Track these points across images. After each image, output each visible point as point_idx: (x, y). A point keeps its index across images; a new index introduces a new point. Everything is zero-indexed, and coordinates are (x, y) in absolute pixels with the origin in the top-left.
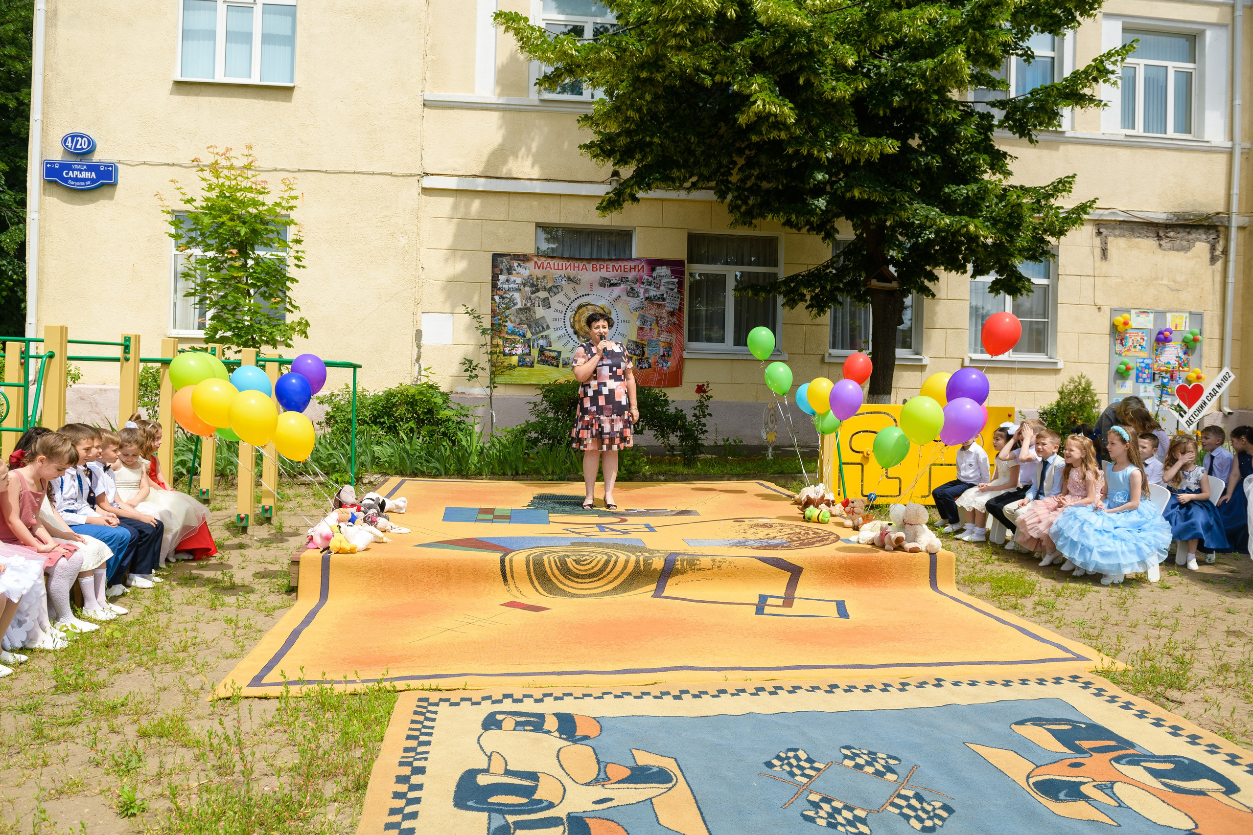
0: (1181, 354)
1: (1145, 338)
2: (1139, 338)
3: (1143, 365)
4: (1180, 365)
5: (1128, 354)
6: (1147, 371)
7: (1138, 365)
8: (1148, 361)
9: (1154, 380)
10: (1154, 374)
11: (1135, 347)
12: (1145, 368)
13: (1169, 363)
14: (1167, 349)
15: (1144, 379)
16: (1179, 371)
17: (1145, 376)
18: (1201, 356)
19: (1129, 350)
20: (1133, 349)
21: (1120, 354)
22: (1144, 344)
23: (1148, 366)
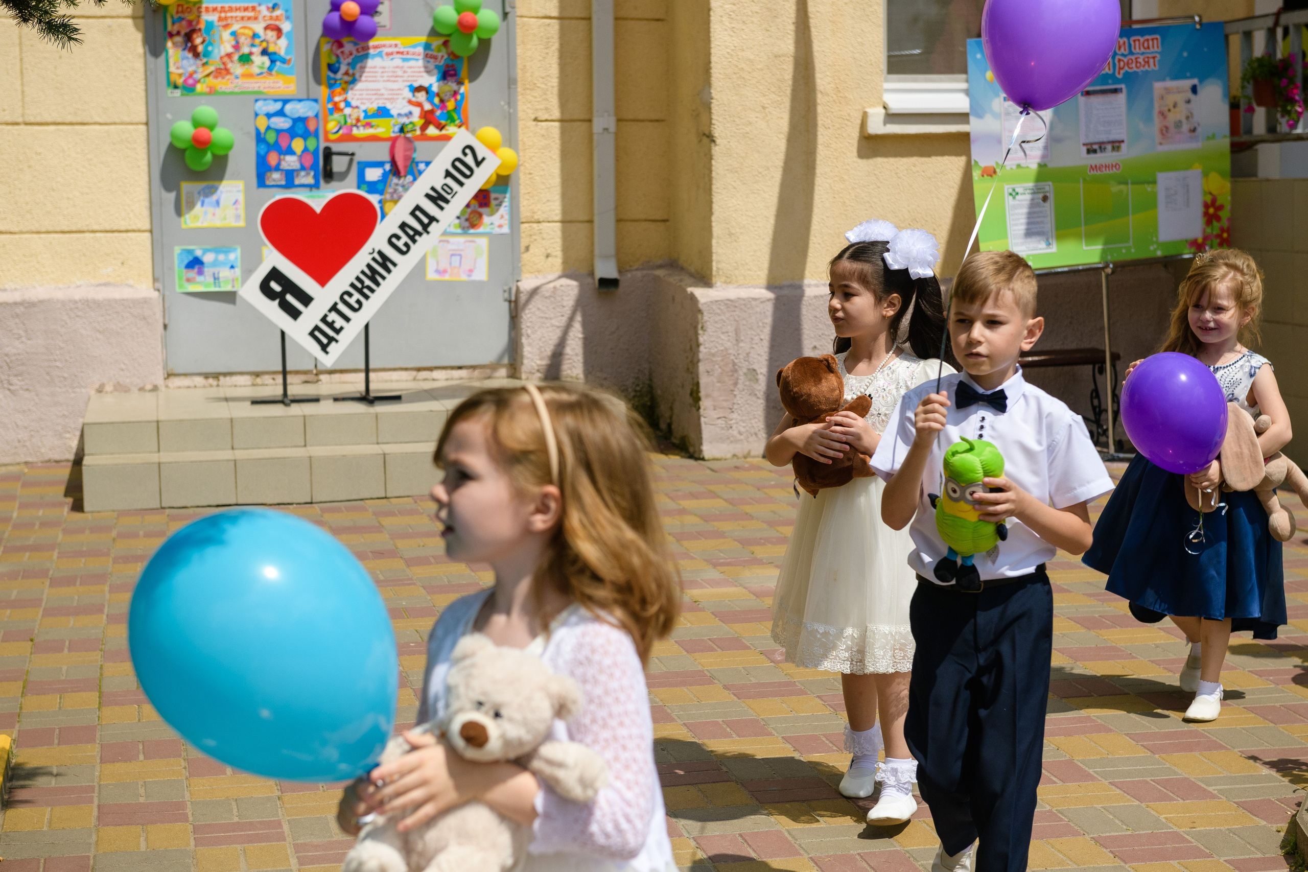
0: (431, 81)
1: (286, 27)
2: (259, 27)
3: (282, 123)
4: (428, 118)
5: (221, 84)
6: (298, 145)
7: (262, 123)
8: (297, 109)
9: (329, 175)
10: (328, 154)
11: (246, 59)
12: (292, 133)
13: (383, 112)
14: (370, 63)
15: (290, 175)
16: (424, 137)
17: (291, 162)
18: (511, 82)
19: (223, 72)
20: (237, 69)
21: (189, 87)
22: (281, 46)
23: (301, 127)
